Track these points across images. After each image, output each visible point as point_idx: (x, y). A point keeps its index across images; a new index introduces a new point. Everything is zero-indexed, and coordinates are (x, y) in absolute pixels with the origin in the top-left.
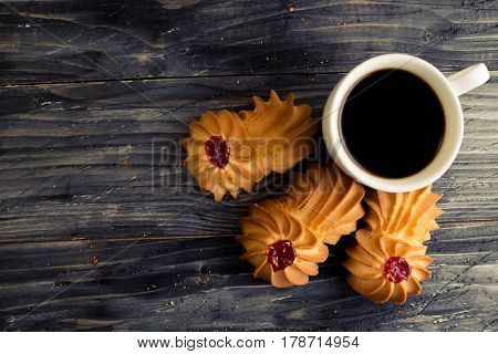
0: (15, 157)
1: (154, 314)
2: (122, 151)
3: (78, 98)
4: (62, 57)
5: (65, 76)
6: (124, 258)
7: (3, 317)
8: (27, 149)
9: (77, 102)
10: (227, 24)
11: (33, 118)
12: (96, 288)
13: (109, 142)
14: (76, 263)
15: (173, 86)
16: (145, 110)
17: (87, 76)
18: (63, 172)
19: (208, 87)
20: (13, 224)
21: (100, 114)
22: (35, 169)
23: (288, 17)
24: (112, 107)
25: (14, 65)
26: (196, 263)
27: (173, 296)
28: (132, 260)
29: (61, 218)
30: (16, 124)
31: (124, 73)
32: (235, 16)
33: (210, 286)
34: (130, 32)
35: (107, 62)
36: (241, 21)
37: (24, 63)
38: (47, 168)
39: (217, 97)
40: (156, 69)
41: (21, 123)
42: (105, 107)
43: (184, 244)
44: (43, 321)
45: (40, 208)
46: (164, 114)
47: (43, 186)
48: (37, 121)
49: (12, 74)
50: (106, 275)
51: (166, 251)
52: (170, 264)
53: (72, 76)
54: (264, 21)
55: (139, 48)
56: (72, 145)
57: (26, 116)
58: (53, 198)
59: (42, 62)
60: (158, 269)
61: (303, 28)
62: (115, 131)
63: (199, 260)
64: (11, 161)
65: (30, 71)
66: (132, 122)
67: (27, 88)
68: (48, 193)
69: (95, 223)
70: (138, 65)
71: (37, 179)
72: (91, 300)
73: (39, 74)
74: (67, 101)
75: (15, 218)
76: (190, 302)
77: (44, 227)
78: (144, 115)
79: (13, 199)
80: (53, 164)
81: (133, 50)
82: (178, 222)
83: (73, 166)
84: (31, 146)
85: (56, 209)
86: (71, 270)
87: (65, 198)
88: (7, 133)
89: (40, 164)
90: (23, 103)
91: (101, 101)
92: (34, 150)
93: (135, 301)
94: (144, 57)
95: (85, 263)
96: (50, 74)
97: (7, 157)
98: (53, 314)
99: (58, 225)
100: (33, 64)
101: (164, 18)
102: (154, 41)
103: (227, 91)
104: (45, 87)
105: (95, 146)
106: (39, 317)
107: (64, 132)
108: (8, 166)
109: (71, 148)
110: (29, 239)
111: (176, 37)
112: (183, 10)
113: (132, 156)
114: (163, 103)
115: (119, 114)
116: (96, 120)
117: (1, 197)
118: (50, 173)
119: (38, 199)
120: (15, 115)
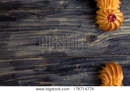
0: (22, 32)
1: (63, 80)
2: (55, 30)
3: (42, 15)
4: (37, 2)
5: (38, 8)
6: (55, 63)
7: (17, 81)
8: (26, 30)
9: (41, 16)
11: (28, 20)
12: (46, 72)
13: (51, 28)
14: (40, 65)
15: (70, 11)
16: (62, 18)
17: (45, 8)
18: (37, 37)
19: (81, 11)
20: (21, 52)
21: (48, 19)
22: (28, 36)
24: (52, 17)
25: (22, 4)
26: (77, 65)
27: (69, 75)
28: (57, 64)
29: (36, 51)
30: (23, 22)
31: (56, 7)
33: (81, 72)
35: (51, 4)
37: (26, 4)
38: (32, 35)
39: (83, 14)
40: (65, 6)
41: (24, 22)
42: (50, 17)
43: (73, 59)
44: (30, 82)
45: (29, 48)
46: (68, 19)
47: (30, 41)
48: (29, 21)
49: (21, 7)
50: (49, 68)
51: (68, 61)
52: (69, 65)
53: (40, 8)
56: (39, 29)
57: (26, 20)
58: (33, 44)
59: (31, 4)
60: (65, 67)
62: (53, 24)
63: (78, 64)
64: (21, 33)
65: (27, 6)
66: (58, 22)
67: (26, 11)
69: (46, 52)
70: (60, 5)
71: (29, 39)
72: (44, 76)
73: (30, 7)
74: (38, 15)
75: (22, 51)
76: (74, 77)
77: (30, 53)
78: (61, 20)
79: (21, 45)
80: (34, 34)
82: (71, 52)
83: (40, 35)
84: (27, 29)
85: (34, 48)
86: (38, 67)
87: (37, 44)
88: (20, 25)
89: (30, 34)
90: (25, 16)
91: (49, 15)
93: (58, 76)
94: (61, 3)
95: (43, 64)
96: (33, 7)
98: (32, 80)
99: (35, 53)
100: (28, 4)
103: (87, 13)
104: (32, 11)
105: (46, 29)
106: (28, 81)
107: (37, 25)
108: (20, 35)
110: (26, 57)
113: (57, 32)
114: (67, 16)
115: (54, 19)
116: (47, 21)
117: (18, 44)
118: (32, 37)
119: (28, 45)
120: (22, 20)
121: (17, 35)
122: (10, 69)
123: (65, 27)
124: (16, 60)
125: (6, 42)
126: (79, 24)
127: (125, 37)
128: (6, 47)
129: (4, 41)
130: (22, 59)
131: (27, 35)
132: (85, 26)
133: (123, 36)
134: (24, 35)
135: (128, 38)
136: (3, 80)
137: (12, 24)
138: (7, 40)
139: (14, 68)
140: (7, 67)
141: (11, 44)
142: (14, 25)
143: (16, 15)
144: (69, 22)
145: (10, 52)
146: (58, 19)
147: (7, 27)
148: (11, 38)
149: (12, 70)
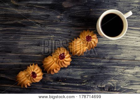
2: (52, 36)
4: (41, 15)
8: (31, 34)
9: (43, 25)
10: (77, 12)
11: (34, 27)
13: (49, 34)
14: (39, 60)
15: (64, 23)
17: (46, 20)
18: (39, 40)
19: (72, 25)
20: (27, 50)
23: (90, 11)
24: (51, 27)
25: (31, 16)
29: (37, 49)
30: (30, 28)
31: (54, 20)
32: (79, 10)
34: (56, 11)
35: (51, 17)
36: (80, 11)
37: (33, 16)
38: (35, 38)
39: (73, 27)
40: (61, 20)
42: (49, 26)
45: (33, 47)
46: (62, 29)
49: (30, 18)
53: (43, 19)
54: (85, 12)
55: (58, 15)
56: (41, 34)
57: (32, 27)
59: (37, 16)
61: (93, 14)
64: (28, 36)
65: (34, 18)
66: (54, 30)
68: (35, 44)
71: (33, 41)
73: (36, 18)
74: (41, 25)
77: (33, 51)
78: (57, 29)
79: (27, 44)
80: (37, 38)
81: (56, 15)
83: (41, 39)
85: (36, 47)
87: (38, 45)
88: (28, 30)
90: (32, 24)
92: (33, 34)
94: (58, 17)
96: (38, 18)
97: (27, 35)
99: (36, 51)
100: (35, 16)
101: (64, 9)
102: (61, 14)
103: (76, 26)
104: (37, 21)
105: (46, 35)
107: (40, 31)
108: (27, 37)
109: (41, 35)
110: (30, 53)
111: (66, 13)
112: (68, 8)
113: (53, 37)
114: (61, 27)
115: (52, 28)
116: (47, 29)
117: (25, 44)
118: (36, 40)
119: (33, 45)
120: (30, 27)
121: (25, 37)
122: (19, 61)
123: (59, 35)
124: (23, 55)
125: (17, 42)
126: (69, 34)
127: (101, 46)
128: (17, 45)
129: (16, 40)
130: (27, 55)
131: (32, 38)
132: (73, 35)
133: (100, 45)
134: (30, 37)
135: (104, 47)
136: (13, 68)
137: (23, 29)
138: (18, 40)
139: (21, 60)
140: (16, 59)
141: (20, 43)
142: (24, 30)
143: (26, 23)
144: (63, 31)
145: (19, 49)
146: (55, 28)
147: (18, 31)
148: (21, 39)
149: (20, 62)
